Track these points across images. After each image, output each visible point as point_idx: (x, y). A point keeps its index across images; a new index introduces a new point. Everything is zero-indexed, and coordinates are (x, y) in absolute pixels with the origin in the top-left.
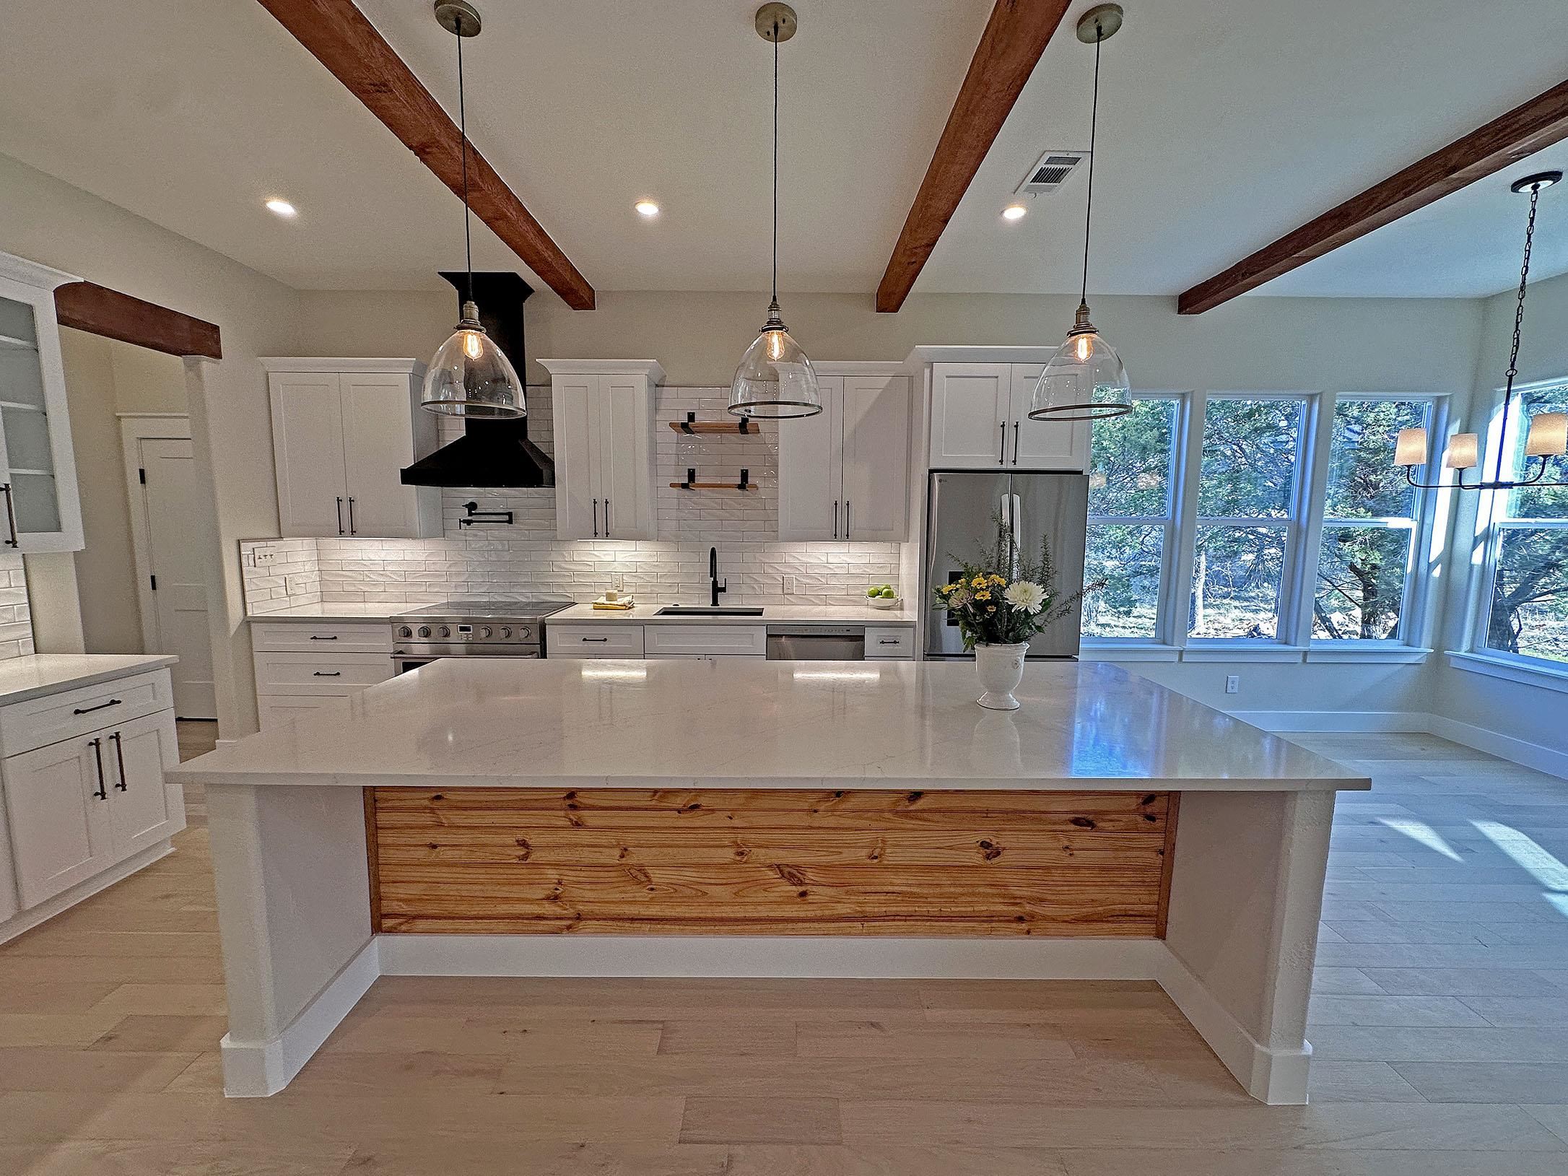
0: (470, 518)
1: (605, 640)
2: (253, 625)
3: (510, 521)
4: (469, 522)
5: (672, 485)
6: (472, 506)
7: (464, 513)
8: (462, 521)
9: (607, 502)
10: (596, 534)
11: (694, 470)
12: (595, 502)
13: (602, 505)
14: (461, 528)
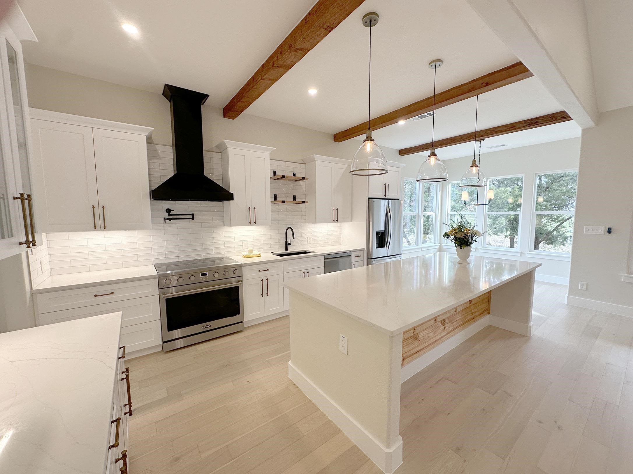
0: (170, 217)
1: (268, 270)
3: (193, 218)
6: (169, 211)
7: (166, 215)
8: (166, 219)
9: (255, 209)
10: (250, 223)
11: (276, 195)
12: (249, 209)
13: (252, 210)
14: (165, 223)
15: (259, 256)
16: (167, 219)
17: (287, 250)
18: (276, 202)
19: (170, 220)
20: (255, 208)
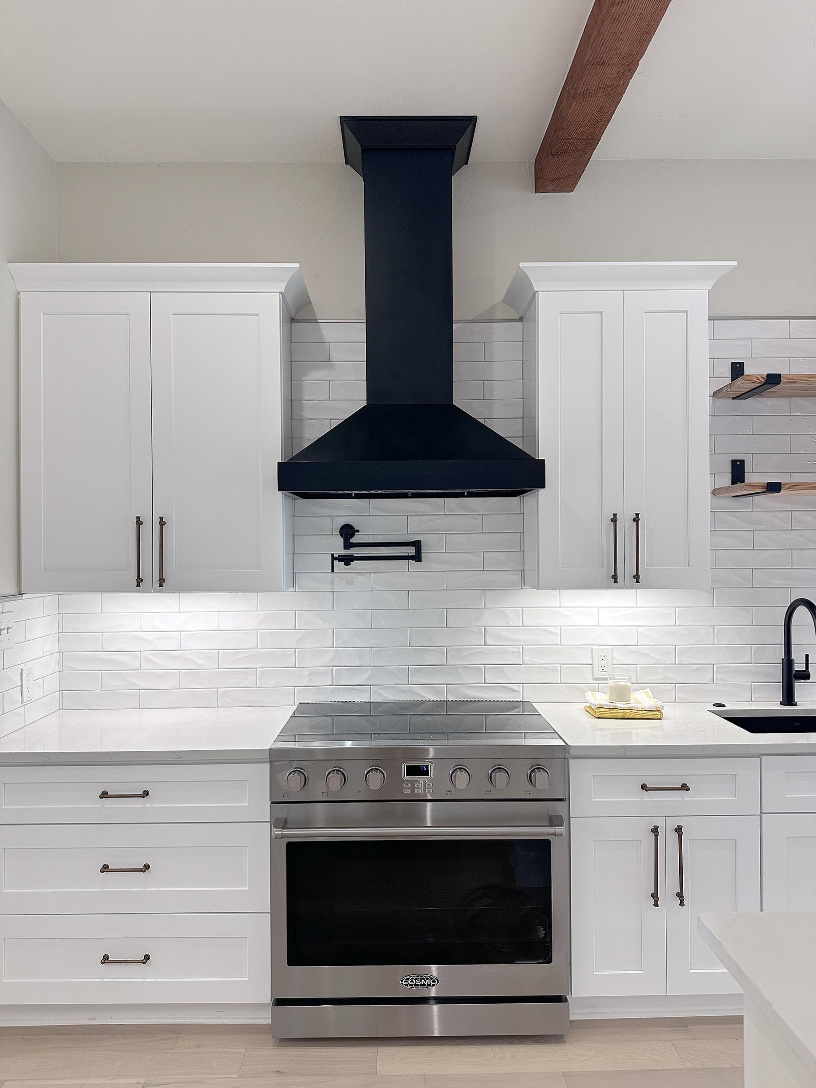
0: (347, 552)
1: (684, 786)
3: (417, 557)
7: (337, 546)
8: (336, 559)
9: (636, 520)
10: (615, 578)
11: (742, 462)
12: (614, 520)
13: (627, 525)
14: (333, 571)
15: (654, 715)
16: (341, 559)
17: (789, 698)
18: (740, 489)
19: (347, 560)
20: (637, 515)
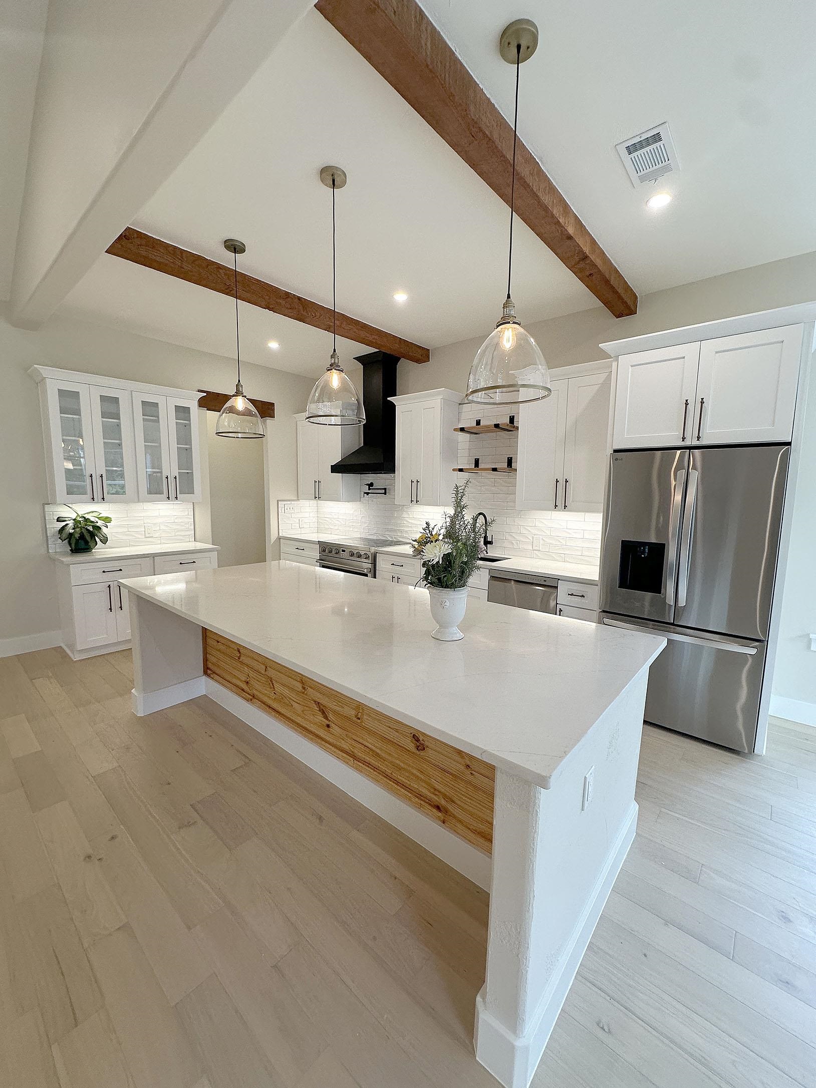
0: (369, 491)
1: (402, 566)
2: (281, 540)
3: (385, 493)
4: (368, 494)
5: (454, 470)
6: (371, 485)
7: (366, 489)
8: (365, 493)
11: (478, 459)
12: (412, 482)
13: (415, 483)
18: (477, 470)
